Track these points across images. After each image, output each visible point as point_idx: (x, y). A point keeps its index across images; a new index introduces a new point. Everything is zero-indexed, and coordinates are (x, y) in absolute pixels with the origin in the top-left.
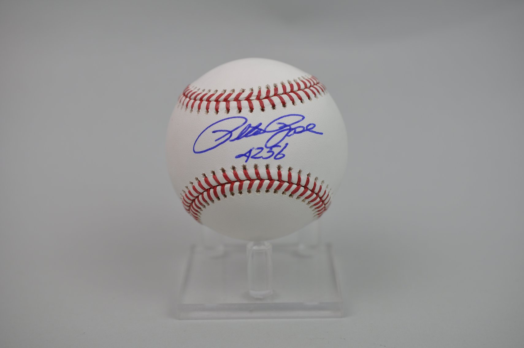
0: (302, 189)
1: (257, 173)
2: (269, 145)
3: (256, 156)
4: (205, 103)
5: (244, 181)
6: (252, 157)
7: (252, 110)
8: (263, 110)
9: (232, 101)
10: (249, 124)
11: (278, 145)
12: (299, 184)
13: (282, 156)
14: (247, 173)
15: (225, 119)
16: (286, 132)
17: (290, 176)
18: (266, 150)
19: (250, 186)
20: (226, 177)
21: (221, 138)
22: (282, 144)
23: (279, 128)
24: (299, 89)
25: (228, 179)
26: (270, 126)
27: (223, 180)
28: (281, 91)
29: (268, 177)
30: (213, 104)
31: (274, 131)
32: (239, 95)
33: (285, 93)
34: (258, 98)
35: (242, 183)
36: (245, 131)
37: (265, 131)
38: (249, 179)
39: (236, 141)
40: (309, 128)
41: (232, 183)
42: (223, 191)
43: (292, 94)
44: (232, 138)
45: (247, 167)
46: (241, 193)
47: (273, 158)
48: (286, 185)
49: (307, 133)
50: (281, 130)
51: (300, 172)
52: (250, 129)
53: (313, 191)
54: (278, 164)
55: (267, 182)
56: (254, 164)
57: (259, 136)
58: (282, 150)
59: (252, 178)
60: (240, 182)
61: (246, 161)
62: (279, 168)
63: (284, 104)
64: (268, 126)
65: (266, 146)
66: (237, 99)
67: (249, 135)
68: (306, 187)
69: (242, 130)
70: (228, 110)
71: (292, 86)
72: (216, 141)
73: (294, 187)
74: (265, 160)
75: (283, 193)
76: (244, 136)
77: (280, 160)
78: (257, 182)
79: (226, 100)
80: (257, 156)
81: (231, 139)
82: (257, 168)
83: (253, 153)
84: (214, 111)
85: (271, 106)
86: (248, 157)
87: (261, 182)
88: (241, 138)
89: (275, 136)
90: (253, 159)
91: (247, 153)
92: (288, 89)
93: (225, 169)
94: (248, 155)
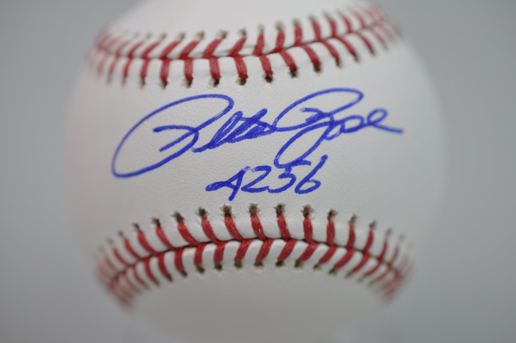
0: (357, 257)
1: (257, 226)
2: (284, 159)
3: (253, 187)
4: (138, 64)
5: (226, 242)
6: (245, 189)
7: (243, 78)
8: (269, 78)
9: (197, 58)
10: (237, 111)
11: (304, 159)
12: (350, 247)
13: (313, 184)
14: (234, 226)
15: (182, 101)
16: (322, 130)
17: (331, 229)
18: (276, 172)
19: (241, 253)
20: (184, 233)
21: (172, 144)
22: (314, 158)
23: (307, 120)
24: (350, 31)
25: (189, 238)
26: (286, 116)
27: (178, 241)
28: (308, 35)
29: (282, 234)
30: (156, 66)
31: (295, 128)
32: (215, 44)
33: (319, 39)
34: (258, 52)
35: (222, 248)
36: (227, 127)
37: (274, 129)
38: (237, 238)
39: (208, 151)
40: (374, 118)
41: (199, 246)
42: (179, 264)
43: (334, 43)
44: (199, 144)
45: (233, 212)
46: (219, 267)
47: (294, 191)
48: (322, 249)
49: (370, 130)
50: (311, 125)
51: (353, 220)
52: (240, 123)
53: (380, 259)
54: (305, 204)
55: (279, 245)
56: (249, 205)
57: (260, 139)
58: (314, 172)
59: (244, 237)
60: (217, 244)
61: (231, 198)
62: (307, 212)
63: (317, 65)
64: (281, 116)
65: (276, 163)
66: (209, 54)
67: (237, 137)
68: (366, 253)
69: (220, 126)
70: (189, 79)
71: (333, 25)
72: (162, 149)
73: (340, 253)
74: (274, 194)
75: (316, 267)
76: (226, 140)
77: (310, 194)
78: (256, 245)
79: (184, 56)
80: (257, 186)
81: (197, 146)
82: (257, 213)
83: (246, 181)
84: (158, 80)
85: (287, 70)
86: (236, 189)
87: (266, 244)
88: (218, 145)
89: (298, 140)
90: (247, 194)
91: (232, 179)
92: (326, 31)
93: (183, 215)
94: (234, 183)
